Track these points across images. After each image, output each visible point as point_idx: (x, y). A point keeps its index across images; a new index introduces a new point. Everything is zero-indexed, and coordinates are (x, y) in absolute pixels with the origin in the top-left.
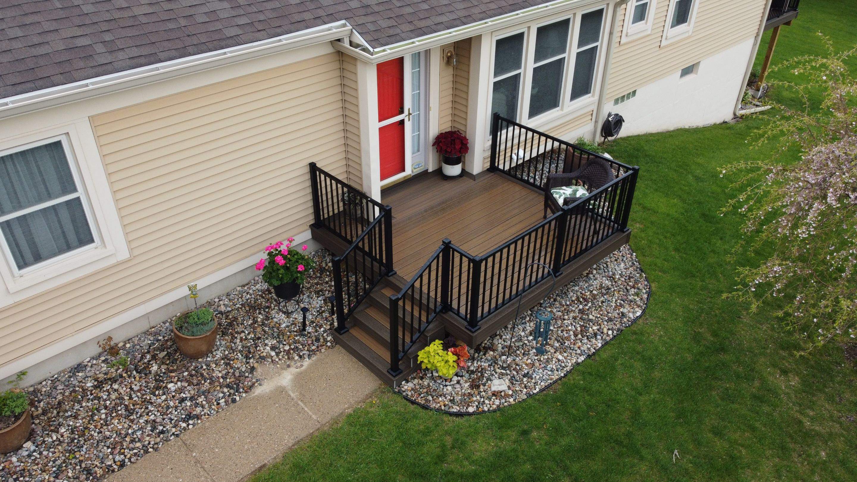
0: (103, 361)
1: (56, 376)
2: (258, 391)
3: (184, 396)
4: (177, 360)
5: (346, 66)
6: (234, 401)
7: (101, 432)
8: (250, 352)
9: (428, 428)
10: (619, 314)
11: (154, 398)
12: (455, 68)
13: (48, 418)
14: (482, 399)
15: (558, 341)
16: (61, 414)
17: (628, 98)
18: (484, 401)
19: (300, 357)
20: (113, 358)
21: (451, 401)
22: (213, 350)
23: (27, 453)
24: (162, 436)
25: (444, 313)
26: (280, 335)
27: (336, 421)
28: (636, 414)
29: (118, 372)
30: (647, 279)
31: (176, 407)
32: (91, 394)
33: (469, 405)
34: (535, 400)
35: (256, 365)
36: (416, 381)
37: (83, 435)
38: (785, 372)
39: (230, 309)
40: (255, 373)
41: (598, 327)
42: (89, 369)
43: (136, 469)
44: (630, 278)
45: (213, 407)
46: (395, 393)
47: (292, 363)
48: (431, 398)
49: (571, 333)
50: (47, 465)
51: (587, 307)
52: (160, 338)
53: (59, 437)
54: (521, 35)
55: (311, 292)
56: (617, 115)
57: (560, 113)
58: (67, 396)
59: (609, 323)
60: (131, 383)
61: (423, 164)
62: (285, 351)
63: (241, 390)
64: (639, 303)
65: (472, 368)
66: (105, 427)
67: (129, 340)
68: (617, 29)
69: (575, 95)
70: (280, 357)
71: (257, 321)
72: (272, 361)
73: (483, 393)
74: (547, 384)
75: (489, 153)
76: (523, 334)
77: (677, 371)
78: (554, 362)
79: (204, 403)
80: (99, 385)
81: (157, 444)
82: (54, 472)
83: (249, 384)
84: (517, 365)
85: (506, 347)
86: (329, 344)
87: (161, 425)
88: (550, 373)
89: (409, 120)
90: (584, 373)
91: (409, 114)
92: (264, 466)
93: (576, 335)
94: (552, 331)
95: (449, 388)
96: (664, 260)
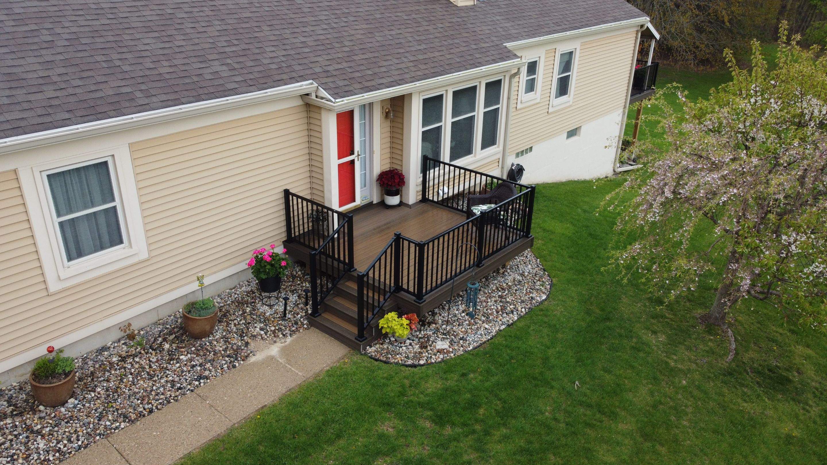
0: (123, 344)
1: (85, 355)
2: (252, 359)
3: (194, 363)
4: (184, 340)
5: (312, 115)
6: (234, 367)
7: (131, 390)
8: (243, 333)
9: (390, 375)
10: (529, 298)
11: (169, 367)
12: (392, 121)
13: (85, 383)
14: (430, 355)
15: (484, 316)
16: (95, 379)
17: (527, 153)
18: (431, 357)
19: (284, 335)
20: (131, 342)
21: (406, 357)
22: (214, 332)
23: (72, 405)
24: (180, 391)
25: (397, 293)
26: (266, 321)
27: (318, 375)
28: (546, 360)
29: (137, 350)
30: (549, 275)
31: (189, 371)
32: (118, 366)
33: (420, 359)
34: (470, 354)
35: (249, 341)
36: (378, 346)
37: (117, 392)
38: (654, 332)
39: (222, 305)
40: (249, 347)
41: (514, 306)
42: (112, 349)
43: (162, 413)
44: (536, 275)
45: (218, 371)
46: (362, 354)
47: (278, 340)
48: (390, 356)
49: (494, 310)
50: (90, 413)
51: (505, 294)
52: (168, 326)
53: (97, 394)
54: (441, 96)
55: (287, 291)
56: (518, 165)
57: (474, 159)
58: (97, 368)
59: (522, 304)
60: (149, 357)
61: (369, 197)
62: (271, 331)
63: (239, 359)
64: (544, 291)
65: (420, 336)
66: (134, 386)
67: (142, 329)
68: (513, 97)
69: (484, 146)
70: (268, 335)
71: (246, 312)
72: (262, 338)
73: (430, 351)
74: (478, 344)
75: (420, 188)
76: (457, 312)
77: (575, 333)
78: (482, 330)
79: (211, 368)
80: (123, 359)
81: (176, 396)
82: (97, 417)
83: (245, 354)
84: (454, 332)
85: (445, 321)
86: (305, 326)
87: (178, 383)
88: (479, 336)
89: (358, 160)
90: (505, 336)
91: (358, 155)
92: (265, 406)
93: (497, 312)
94: (479, 310)
95: (404, 348)
96: (561, 263)
